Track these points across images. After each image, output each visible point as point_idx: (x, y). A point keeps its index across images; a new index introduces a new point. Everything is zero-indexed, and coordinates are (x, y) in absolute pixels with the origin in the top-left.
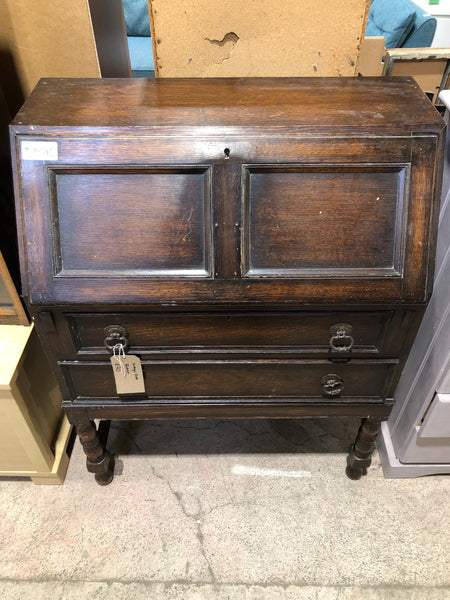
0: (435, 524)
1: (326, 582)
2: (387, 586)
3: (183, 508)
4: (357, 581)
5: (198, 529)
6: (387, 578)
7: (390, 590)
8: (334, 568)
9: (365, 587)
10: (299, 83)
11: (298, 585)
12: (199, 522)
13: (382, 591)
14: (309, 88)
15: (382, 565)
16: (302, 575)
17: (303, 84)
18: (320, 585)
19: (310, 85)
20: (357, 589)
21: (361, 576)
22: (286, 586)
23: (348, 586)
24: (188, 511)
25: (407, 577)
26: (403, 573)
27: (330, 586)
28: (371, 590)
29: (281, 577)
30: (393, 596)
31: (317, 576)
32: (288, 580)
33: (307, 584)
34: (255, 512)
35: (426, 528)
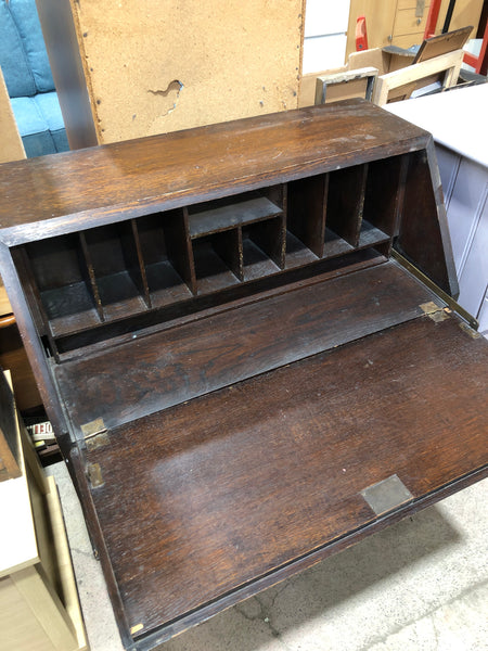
0: (474, 513)
1: (417, 616)
2: (468, 591)
3: (243, 613)
4: (442, 599)
5: (271, 628)
6: (464, 583)
7: (472, 593)
8: (416, 598)
9: (451, 602)
10: (267, 121)
11: (393, 633)
12: (267, 620)
13: (466, 598)
14: (280, 124)
15: (453, 573)
16: (392, 621)
17: (272, 121)
18: (413, 621)
19: (281, 120)
20: (445, 607)
21: (442, 593)
22: (383, 640)
23: (437, 608)
24: (249, 615)
25: (479, 574)
26: (474, 571)
27: (422, 617)
28: (457, 602)
29: (375, 633)
30: (477, 597)
31: (406, 615)
32: (382, 633)
33: (401, 628)
34: (316, 581)
35: (469, 521)
